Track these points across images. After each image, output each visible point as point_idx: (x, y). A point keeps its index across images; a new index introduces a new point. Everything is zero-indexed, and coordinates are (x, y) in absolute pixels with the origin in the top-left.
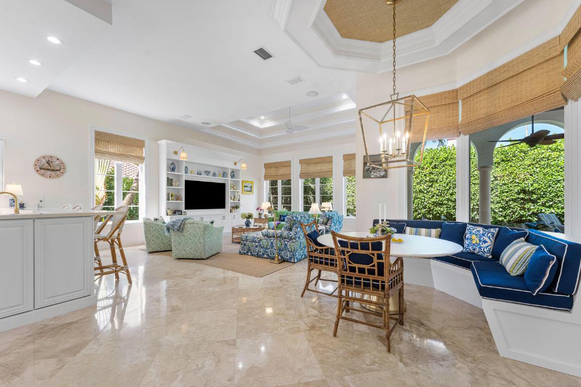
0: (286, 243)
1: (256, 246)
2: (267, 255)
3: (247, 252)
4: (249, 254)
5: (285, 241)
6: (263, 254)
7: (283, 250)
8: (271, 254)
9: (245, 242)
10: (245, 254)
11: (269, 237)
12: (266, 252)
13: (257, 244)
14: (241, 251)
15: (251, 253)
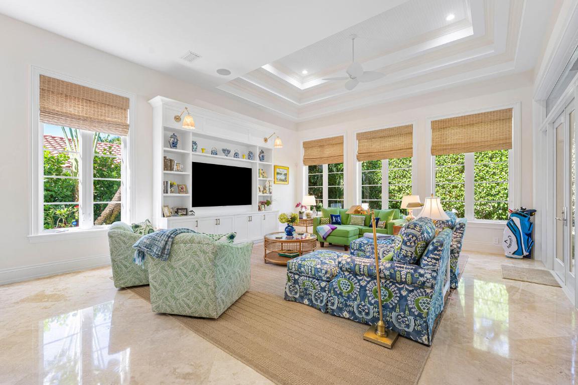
0: (404, 293)
1: (323, 289)
2: (349, 312)
3: (302, 297)
4: (306, 301)
5: (400, 289)
6: (340, 309)
7: (394, 309)
8: (360, 312)
9: (297, 277)
10: (295, 300)
11: (355, 275)
12: (346, 305)
13: (323, 284)
14: (289, 294)
15: (310, 300)
